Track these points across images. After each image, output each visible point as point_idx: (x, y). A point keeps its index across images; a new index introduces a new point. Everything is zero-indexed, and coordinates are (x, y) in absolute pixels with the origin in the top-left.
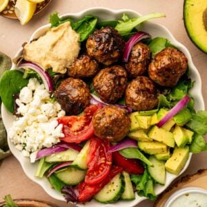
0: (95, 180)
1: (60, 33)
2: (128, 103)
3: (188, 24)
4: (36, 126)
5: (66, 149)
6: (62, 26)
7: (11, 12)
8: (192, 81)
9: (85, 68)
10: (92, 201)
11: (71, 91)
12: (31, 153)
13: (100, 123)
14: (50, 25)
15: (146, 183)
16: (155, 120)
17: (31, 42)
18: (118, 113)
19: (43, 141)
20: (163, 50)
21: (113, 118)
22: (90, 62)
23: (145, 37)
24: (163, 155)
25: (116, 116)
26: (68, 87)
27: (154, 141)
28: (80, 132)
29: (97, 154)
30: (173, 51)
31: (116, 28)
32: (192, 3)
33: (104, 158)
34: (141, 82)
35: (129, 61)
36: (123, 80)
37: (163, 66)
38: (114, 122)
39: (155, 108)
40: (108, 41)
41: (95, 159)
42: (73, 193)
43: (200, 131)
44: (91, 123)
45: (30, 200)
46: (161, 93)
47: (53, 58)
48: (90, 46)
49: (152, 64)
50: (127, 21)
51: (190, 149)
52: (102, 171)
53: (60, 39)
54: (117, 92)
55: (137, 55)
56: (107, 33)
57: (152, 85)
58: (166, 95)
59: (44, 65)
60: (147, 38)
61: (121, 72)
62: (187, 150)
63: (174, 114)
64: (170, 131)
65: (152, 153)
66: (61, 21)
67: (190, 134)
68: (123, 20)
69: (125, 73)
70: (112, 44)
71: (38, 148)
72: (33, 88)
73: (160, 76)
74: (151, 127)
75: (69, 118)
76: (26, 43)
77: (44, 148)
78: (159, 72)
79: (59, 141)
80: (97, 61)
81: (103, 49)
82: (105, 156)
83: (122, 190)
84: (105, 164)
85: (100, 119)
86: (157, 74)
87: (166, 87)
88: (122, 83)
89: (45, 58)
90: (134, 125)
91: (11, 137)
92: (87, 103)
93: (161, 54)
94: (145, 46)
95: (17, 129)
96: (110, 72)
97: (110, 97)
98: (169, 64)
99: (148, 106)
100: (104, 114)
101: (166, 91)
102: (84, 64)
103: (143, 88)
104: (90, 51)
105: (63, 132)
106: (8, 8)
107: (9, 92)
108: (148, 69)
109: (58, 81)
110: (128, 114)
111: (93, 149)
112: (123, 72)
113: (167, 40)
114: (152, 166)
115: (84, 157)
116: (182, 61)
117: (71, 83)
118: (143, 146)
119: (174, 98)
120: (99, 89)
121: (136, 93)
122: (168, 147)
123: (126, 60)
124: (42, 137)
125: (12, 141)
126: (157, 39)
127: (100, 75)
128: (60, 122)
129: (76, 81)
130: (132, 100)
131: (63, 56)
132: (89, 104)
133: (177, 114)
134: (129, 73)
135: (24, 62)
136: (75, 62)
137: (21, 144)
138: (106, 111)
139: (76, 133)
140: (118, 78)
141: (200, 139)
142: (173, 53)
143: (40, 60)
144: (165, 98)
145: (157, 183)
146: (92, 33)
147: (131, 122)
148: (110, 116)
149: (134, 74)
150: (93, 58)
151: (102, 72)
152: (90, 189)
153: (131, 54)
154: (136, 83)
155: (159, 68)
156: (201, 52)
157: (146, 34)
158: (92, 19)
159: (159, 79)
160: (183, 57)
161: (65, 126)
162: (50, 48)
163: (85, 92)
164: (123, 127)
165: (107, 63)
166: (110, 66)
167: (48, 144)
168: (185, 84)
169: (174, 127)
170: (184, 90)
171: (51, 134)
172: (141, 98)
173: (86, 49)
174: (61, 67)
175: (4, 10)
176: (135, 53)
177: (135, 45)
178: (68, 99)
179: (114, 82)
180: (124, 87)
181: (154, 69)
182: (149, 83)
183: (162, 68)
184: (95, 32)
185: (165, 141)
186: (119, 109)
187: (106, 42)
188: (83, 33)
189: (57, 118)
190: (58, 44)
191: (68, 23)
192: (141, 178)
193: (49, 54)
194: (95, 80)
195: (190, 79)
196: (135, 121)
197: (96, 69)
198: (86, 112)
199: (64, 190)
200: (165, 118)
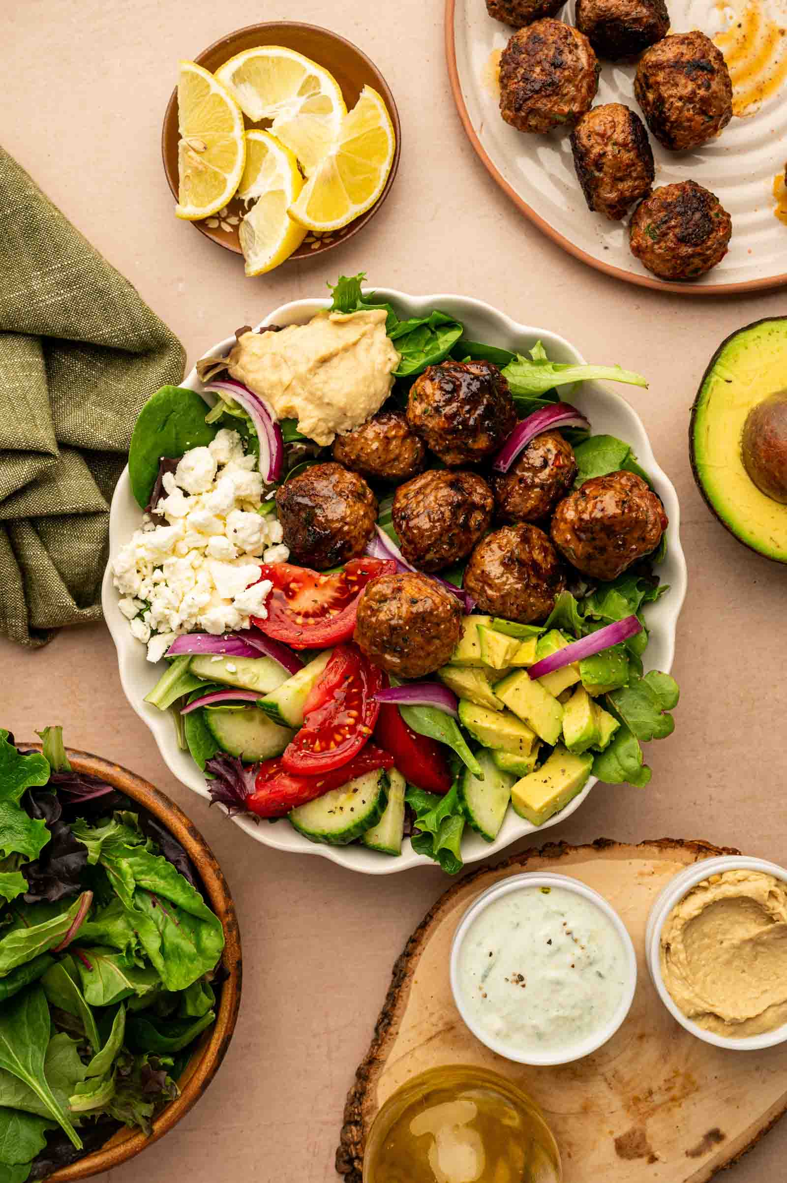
0: (311, 762)
1: (350, 334)
2: (472, 584)
3: (700, 428)
4: (196, 563)
5: (256, 655)
6: (361, 317)
7: (228, 229)
8: (661, 585)
9: (386, 450)
10: (280, 822)
11: (327, 498)
12: (154, 633)
13: (379, 611)
14: (330, 302)
15: (446, 819)
16: (529, 654)
17: (263, 330)
18: (438, 600)
19: (202, 610)
20: (611, 475)
21: (419, 608)
22: (405, 437)
23: (574, 423)
24: (517, 759)
25: (429, 604)
26: (323, 487)
27: (506, 711)
28: (311, 621)
29: (339, 694)
30: (635, 485)
31: (504, 373)
32: (728, 376)
33: (354, 713)
34: (525, 539)
35: (511, 471)
36: (478, 516)
37: (599, 515)
38: (419, 620)
39: (538, 623)
40: (473, 400)
41: (331, 705)
42: (240, 780)
43: (637, 726)
44: (354, 604)
45: (110, 764)
46: (568, 588)
47: (312, 394)
48: (421, 397)
49: (571, 501)
50: (540, 363)
51: (594, 764)
52: (338, 744)
53: (346, 349)
54: (451, 544)
55: (538, 463)
56: (476, 378)
57: (549, 559)
58: (580, 599)
59: (278, 406)
60: (577, 428)
61: (479, 493)
62: (587, 765)
63: (584, 653)
64: (557, 698)
65: (487, 744)
66: (363, 301)
67: (608, 725)
68: (529, 358)
69: (489, 500)
70: (479, 411)
71: (181, 625)
72: (223, 458)
73: (580, 540)
74: (512, 671)
75: (297, 571)
76: (249, 329)
77: (198, 630)
78: (581, 528)
79: (246, 625)
80: (425, 443)
81: (453, 416)
82: (358, 708)
83: (373, 819)
84: (352, 729)
85: (384, 599)
86: (574, 531)
87: (585, 577)
88: (472, 523)
89: (287, 388)
90: (468, 650)
91: (118, 571)
92: (358, 548)
93: (603, 483)
94: (567, 447)
95: (142, 553)
96: (452, 485)
97: (427, 550)
98: (614, 516)
99: (523, 609)
100: (400, 589)
101: (583, 587)
102: (387, 440)
103: (524, 556)
104: (417, 408)
105: (267, 606)
106: (224, 215)
107: (155, 446)
108: (553, 511)
109: (298, 461)
110: (463, 613)
111: (334, 678)
112: (484, 497)
113: (629, 452)
114: (479, 777)
115: (301, 691)
116: (652, 518)
117: (335, 478)
118: (471, 715)
119: (598, 614)
120: (407, 519)
121: (503, 564)
122: (538, 740)
123: (504, 467)
124: (204, 598)
125: (116, 582)
126: (604, 439)
127: (420, 483)
128: (268, 573)
129: (349, 477)
130: (485, 578)
131: (340, 400)
132: (363, 553)
133: (592, 657)
134: (499, 504)
135: (225, 377)
136: (365, 426)
137: (136, 598)
138: (405, 584)
139: (300, 620)
140: (466, 507)
141: (631, 746)
142: (636, 491)
143: (272, 386)
144: (574, 603)
145: (477, 829)
146: (437, 363)
147: (461, 636)
148: (414, 602)
149: (513, 513)
150: (416, 431)
151: (428, 477)
152: (289, 785)
153: (522, 454)
154: (510, 537)
155: (586, 516)
156: (711, 517)
157: (579, 415)
158: (449, 325)
159: (576, 549)
160: (659, 510)
161: (277, 591)
162: (311, 364)
163: (365, 516)
164: (437, 642)
165: (449, 459)
166: (453, 469)
167: (214, 624)
168: (640, 586)
169: (573, 690)
170: (631, 600)
171: (233, 600)
172: (511, 582)
173: (406, 401)
174: (322, 427)
175: (212, 217)
176: (535, 457)
177: (538, 436)
178: (311, 519)
179: (454, 514)
180: (474, 537)
181: (570, 515)
182: (544, 549)
183: (595, 520)
184: (445, 365)
185: (535, 722)
186: (442, 590)
187: (465, 401)
188: (410, 355)
189: (260, 563)
190: (335, 361)
191: (381, 313)
192: (436, 804)
193: (303, 381)
194: (401, 492)
195: (657, 579)
196: (474, 639)
197: (413, 464)
198: (349, 572)
199: (214, 765)
200: (558, 655)
